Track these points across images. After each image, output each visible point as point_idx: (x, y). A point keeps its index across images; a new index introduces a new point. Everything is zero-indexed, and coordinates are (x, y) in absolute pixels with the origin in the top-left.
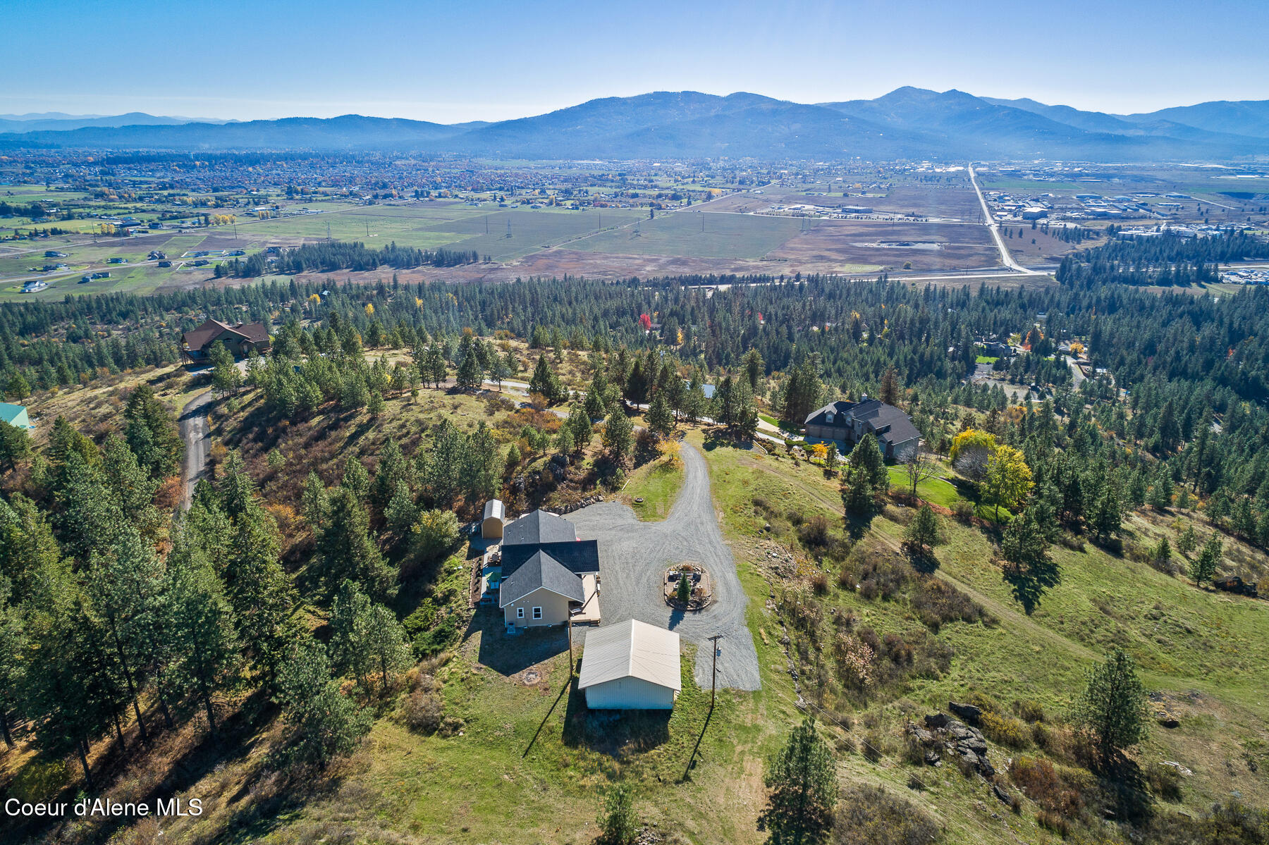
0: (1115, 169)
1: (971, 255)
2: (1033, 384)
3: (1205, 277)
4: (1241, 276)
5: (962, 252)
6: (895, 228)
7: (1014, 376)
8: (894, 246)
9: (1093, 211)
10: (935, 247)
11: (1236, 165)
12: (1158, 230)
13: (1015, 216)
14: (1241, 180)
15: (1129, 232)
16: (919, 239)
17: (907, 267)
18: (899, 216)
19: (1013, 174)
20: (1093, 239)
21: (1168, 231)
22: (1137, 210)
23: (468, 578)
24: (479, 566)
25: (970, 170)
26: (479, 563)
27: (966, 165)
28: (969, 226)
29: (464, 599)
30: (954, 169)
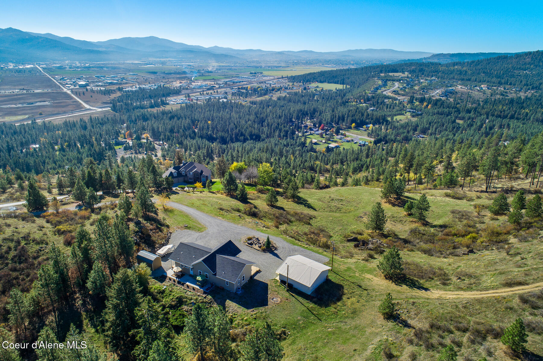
0: (103, 64)
1: (68, 105)
2: (145, 152)
3: (164, 104)
4: (174, 102)
5: (62, 104)
6: (19, 97)
7: (135, 151)
8: (25, 105)
9: (107, 82)
10: (47, 103)
11: (144, 62)
12: (136, 87)
13: (75, 86)
14: (150, 67)
15: (127, 89)
16: (37, 100)
17: (41, 114)
18: (17, 91)
19: (60, 68)
20: (114, 93)
21: (140, 88)
22: (122, 80)
23: (178, 288)
24: (174, 281)
25: (37, 66)
26: (172, 280)
27: (34, 65)
28: (57, 93)
29: (194, 296)
30: (29, 66)
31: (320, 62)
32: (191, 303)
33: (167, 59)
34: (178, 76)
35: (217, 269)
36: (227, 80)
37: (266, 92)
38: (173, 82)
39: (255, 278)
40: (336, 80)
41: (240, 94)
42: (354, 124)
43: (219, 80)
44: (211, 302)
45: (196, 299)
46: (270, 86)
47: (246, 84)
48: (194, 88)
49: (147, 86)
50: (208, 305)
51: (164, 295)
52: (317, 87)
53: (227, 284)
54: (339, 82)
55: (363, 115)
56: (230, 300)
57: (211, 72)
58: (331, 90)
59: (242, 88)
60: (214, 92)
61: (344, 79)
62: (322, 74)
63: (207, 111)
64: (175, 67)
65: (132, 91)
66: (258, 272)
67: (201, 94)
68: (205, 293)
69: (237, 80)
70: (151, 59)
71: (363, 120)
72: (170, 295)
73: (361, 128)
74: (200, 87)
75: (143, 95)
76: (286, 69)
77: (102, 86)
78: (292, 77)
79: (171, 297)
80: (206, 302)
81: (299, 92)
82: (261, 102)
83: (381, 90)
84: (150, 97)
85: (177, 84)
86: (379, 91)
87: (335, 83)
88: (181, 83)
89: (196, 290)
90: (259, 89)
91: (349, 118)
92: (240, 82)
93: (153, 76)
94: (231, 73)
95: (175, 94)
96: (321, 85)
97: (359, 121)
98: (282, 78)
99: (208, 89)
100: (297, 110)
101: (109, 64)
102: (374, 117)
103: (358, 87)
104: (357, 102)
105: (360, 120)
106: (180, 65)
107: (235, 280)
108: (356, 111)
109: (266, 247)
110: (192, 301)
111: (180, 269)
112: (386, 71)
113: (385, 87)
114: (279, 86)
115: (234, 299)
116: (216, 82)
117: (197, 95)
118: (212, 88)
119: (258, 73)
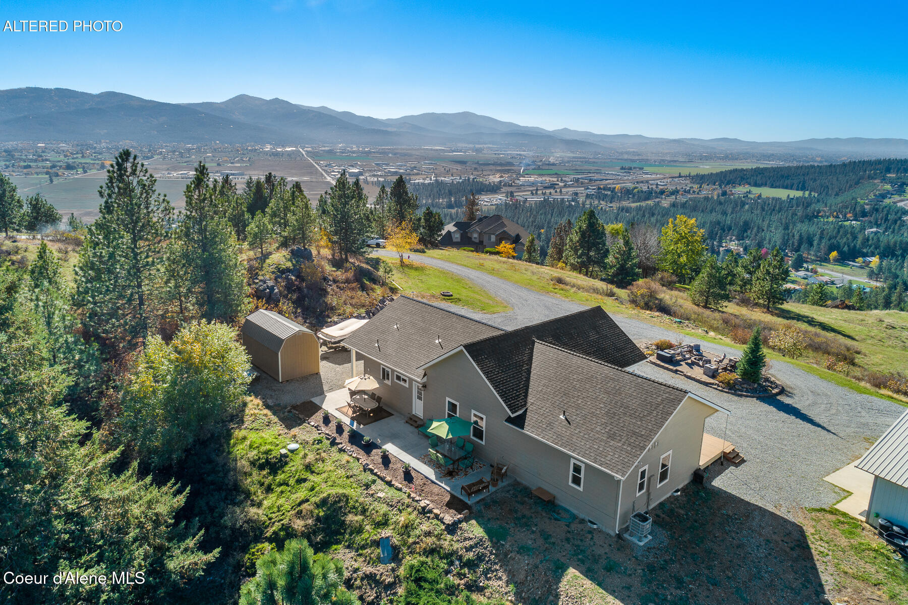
0: (388, 149)
4: (487, 202)
9: (389, 171)
11: (450, 148)
12: (431, 180)
14: (457, 155)
15: (416, 181)
19: (329, 152)
21: (436, 181)
22: (413, 170)
23: (345, 457)
24: (340, 429)
25: (301, 150)
26: (333, 425)
27: (296, 147)
28: (317, 182)
29: (400, 507)
30: (290, 149)
31: (753, 156)
32: (377, 543)
33: (485, 146)
34: (499, 168)
35: (531, 399)
36: (579, 177)
37: (648, 195)
38: (489, 175)
39: (718, 483)
40: (789, 182)
41: (600, 196)
42: (834, 254)
43: (565, 175)
44: (480, 558)
45: (408, 528)
46: (657, 187)
47: (613, 184)
48: (521, 185)
49: (447, 179)
50: (460, 576)
51: (280, 477)
52: (750, 192)
53: (577, 481)
54: (795, 186)
55: (855, 238)
56: (589, 573)
57: (553, 164)
58: (779, 199)
59: (605, 189)
60: (556, 192)
61: (804, 182)
62: (758, 172)
63: (541, 214)
64: (497, 156)
65: (423, 184)
66: (728, 460)
67: (532, 194)
68: (454, 504)
69: (597, 177)
70: (461, 145)
71: (855, 246)
72: (300, 481)
73: (850, 263)
74: (533, 184)
75: (440, 190)
76: (688, 165)
77: (381, 176)
78: (697, 175)
79: (301, 494)
80: (450, 556)
81: (712, 197)
82: (639, 209)
83: (892, 200)
84: (450, 193)
85: (495, 179)
86: (887, 201)
87: (786, 187)
88: (501, 177)
89: (418, 481)
90: (636, 190)
91: (824, 241)
92: (602, 180)
93: (459, 167)
94: (587, 167)
95: (490, 191)
96: (756, 191)
97: (846, 249)
98: (680, 176)
99: (546, 188)
100: (711, 222)
101: (397, 149)
102: (882, 245)
103: (837, 194)
104: (837, 217)
105: (849, 246)
106: (503, 154)
107: (626, 465)
108: (839, 232)
109: (745, 374)
110: (386, 532)
111: (371, 384)
112: (899, 169)
113: (900, 195)
114: (674, 188)
115: (609, 569)
116: (560, 179)
117: (526, 195)
118: (553, 186)
119: (635, 168)
